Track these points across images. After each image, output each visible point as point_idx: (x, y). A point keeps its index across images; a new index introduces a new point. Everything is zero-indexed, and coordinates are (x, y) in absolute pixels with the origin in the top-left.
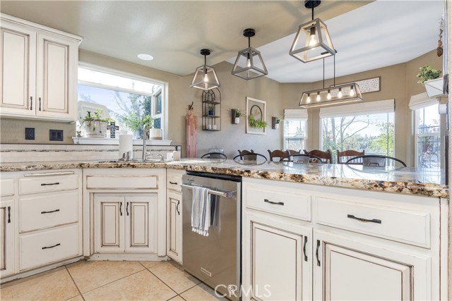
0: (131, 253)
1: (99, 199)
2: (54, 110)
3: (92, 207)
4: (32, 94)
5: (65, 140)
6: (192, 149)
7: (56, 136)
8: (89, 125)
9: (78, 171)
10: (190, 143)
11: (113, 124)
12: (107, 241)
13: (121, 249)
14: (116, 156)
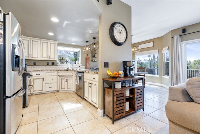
0: (67, 90)
1: (61, 78)
2: (53, 58)
3: (59, 79)
4: (48, 55)
5: (55, 65)
6: (88, 67)
7: (53, 64)
8: (60, 61)
9: (57, 72)
10: (87, 65)
11: (66, 60)
12: (62, 87)
13: (65, 89)
14: (66, 69)
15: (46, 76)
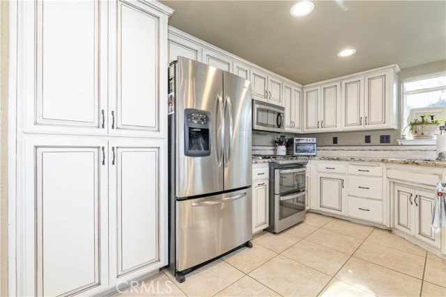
1: (397, 188)
2: (376, 123)
3: (392, 192)
4: (361, 115)
5: (391, 143)
7: (385, 139)
9: (382, 164)
12: (402, 222)
13: (412, 233)
15: (349, 174)
